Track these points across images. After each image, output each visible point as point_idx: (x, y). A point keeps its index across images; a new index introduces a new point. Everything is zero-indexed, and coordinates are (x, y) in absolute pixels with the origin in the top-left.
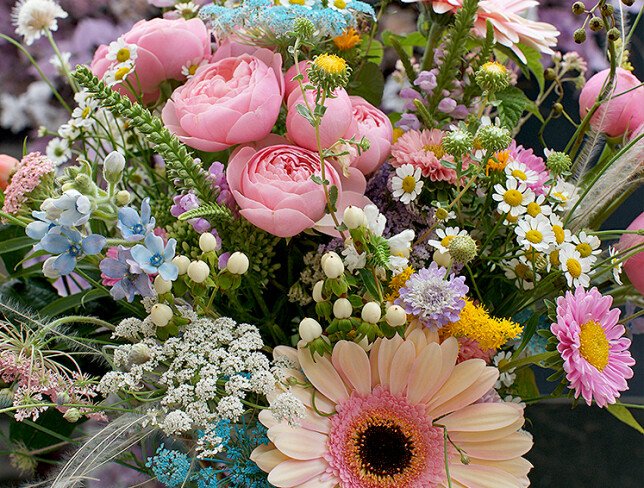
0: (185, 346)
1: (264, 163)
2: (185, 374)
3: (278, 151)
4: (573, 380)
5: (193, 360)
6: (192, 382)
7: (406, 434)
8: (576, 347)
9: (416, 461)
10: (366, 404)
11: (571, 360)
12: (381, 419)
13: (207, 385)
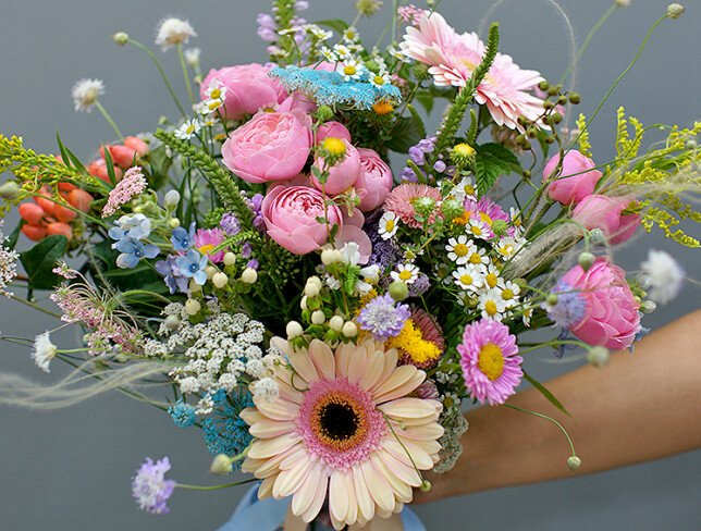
0: (207, 332)
1: (289, 200)
2: (202, 352)
3: (300, 192)
4: (469, 386)
5: (210, 344)
6: (206, 359)
7: (356, 412)
8: (473, 363)
9: (359, 432)
10: (330, 388)
11: (470, 373)
12: (338, 400)
13: (215, 363)
